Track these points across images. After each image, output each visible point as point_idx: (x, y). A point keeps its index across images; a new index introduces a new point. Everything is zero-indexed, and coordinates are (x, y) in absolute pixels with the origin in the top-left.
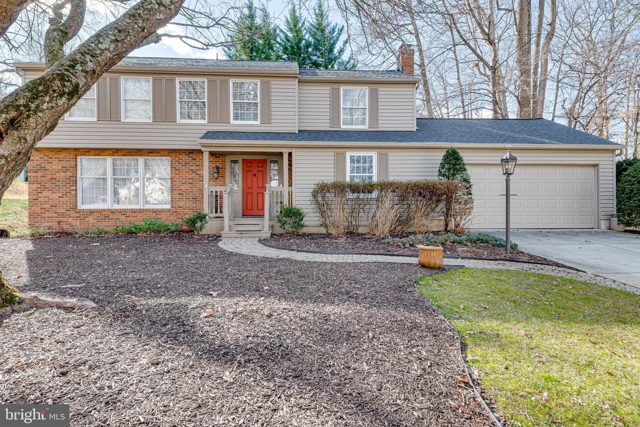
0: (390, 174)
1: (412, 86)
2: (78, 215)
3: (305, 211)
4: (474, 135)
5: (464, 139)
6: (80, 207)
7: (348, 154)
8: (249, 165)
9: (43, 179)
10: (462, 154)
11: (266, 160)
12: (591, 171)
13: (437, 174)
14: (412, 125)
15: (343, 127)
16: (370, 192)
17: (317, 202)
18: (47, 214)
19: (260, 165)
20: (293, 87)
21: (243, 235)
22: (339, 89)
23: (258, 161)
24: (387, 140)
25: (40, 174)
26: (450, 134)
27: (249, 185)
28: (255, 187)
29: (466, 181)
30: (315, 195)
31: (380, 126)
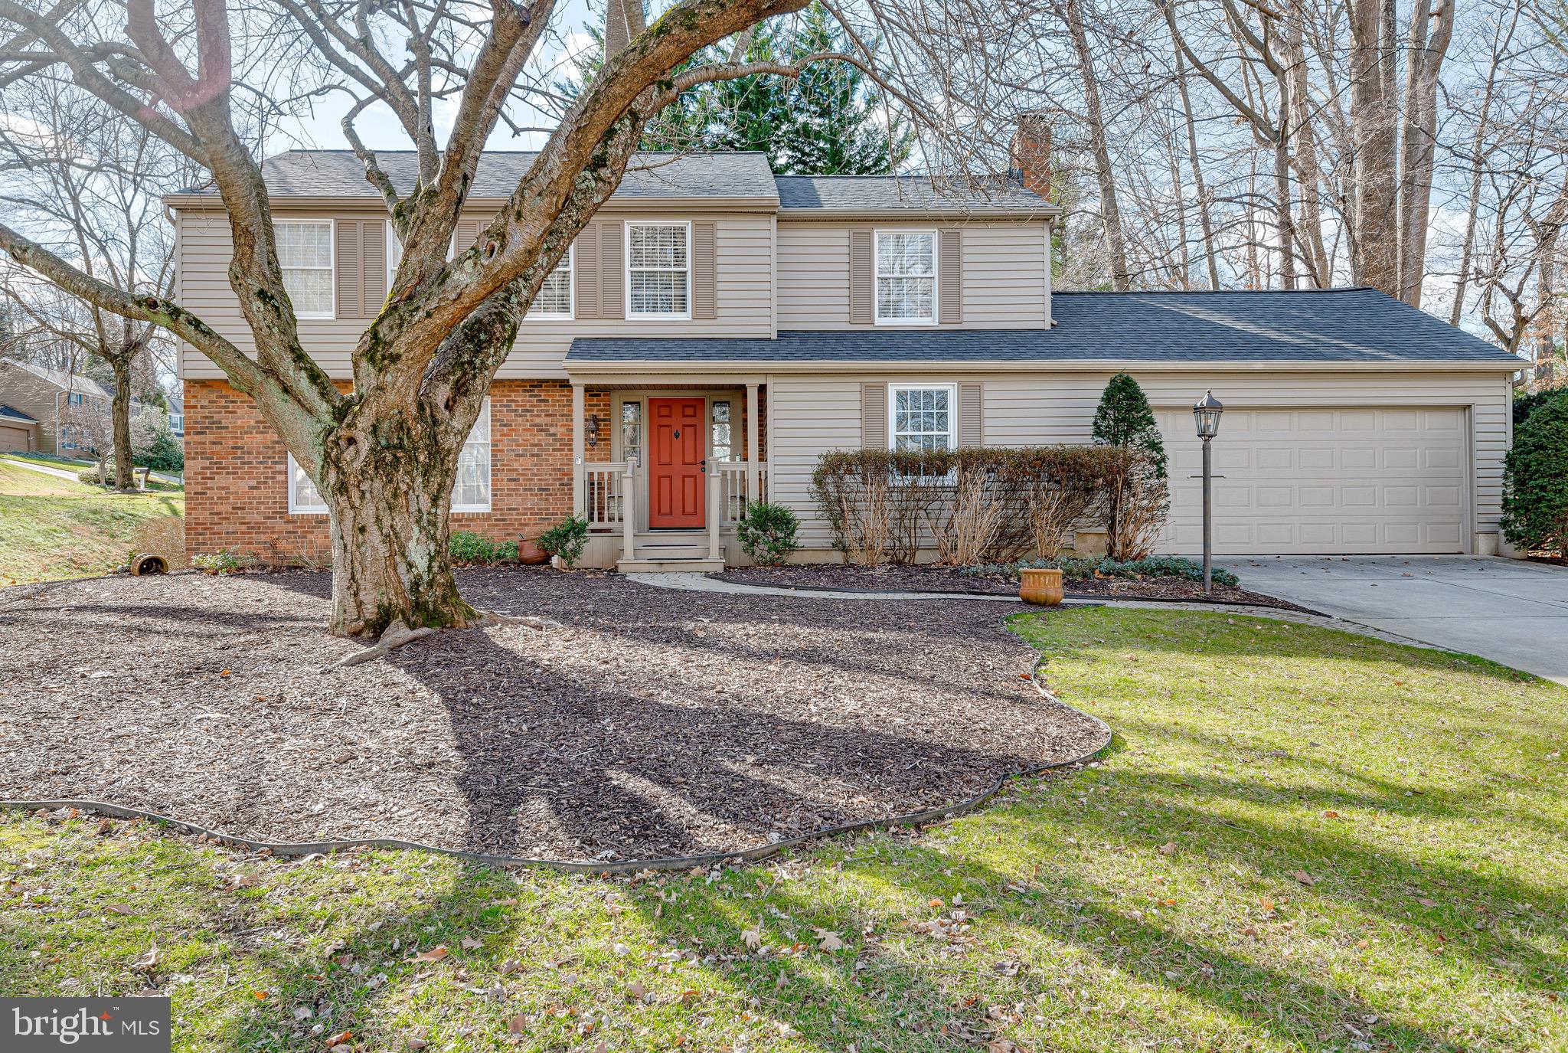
0: (987, 431)
1: (1039, 224)
2: (290, 527)
3: (798, 515)
4: (1185, 338)
5: (1159, 349)
6: (295, 510)
7: (893, 388)
8: (664, 411)
9: (217, 448)
10: (1144, 386)
11: (702, 401)
12: (1457, 420)
13: (1091, 430)
14: (1040, 316)
15: (881, 322)
16: (942, 472)
17: (825, 496)
18: (225, 527)
19: (689, 411)
20: (766, 234)
21: (665, 568)
22: (870, 236)
23: (685, 404)
24: (982, 353)
25: (209, 437)
26: (1128, 336)
27: (665, 459)
28: (677, 459)
29: (1155, 446)
30: (819, 480)
31: (966, 317)
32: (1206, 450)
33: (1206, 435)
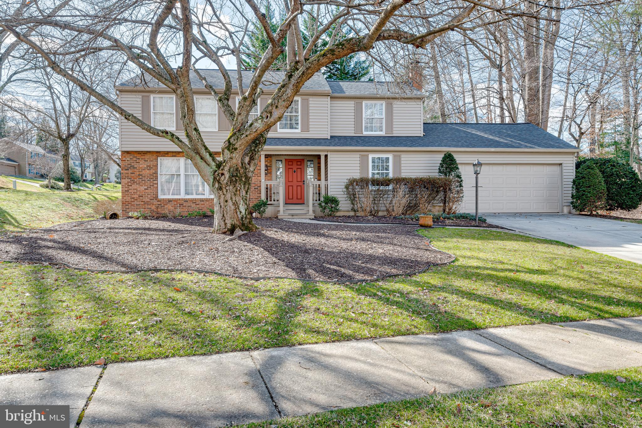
0: (402, 171)
1: (419, 100)
2: (159, 203)
3: (340, 199)
4: (469, 140)
5: (460, 144)
6: (161, 197)
7: (371, 156)
8: (290, 163)
9: (133, 175)
10: (456, 156)
11: (303, 160)
12: (557, 168)
13: (438, 171)
14: (420, 132)
15: (365, 133)
16: (388, 185)
17: (348, 193)
18: (136, 203)
19: (299, 163)
20: (326, 103)
21: (294, 217)
22: (361, 103)
23: (297, 161)
24: (400, 145)
25: (130, 171)
26: (449, 139)
27: (290, 180)
28: (295, 180)
29: (459, 177)
30: (347, 187)
31: (394, 132)
32: (477, 178)
33: (477, 173)
